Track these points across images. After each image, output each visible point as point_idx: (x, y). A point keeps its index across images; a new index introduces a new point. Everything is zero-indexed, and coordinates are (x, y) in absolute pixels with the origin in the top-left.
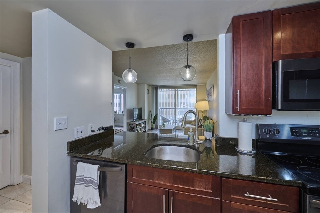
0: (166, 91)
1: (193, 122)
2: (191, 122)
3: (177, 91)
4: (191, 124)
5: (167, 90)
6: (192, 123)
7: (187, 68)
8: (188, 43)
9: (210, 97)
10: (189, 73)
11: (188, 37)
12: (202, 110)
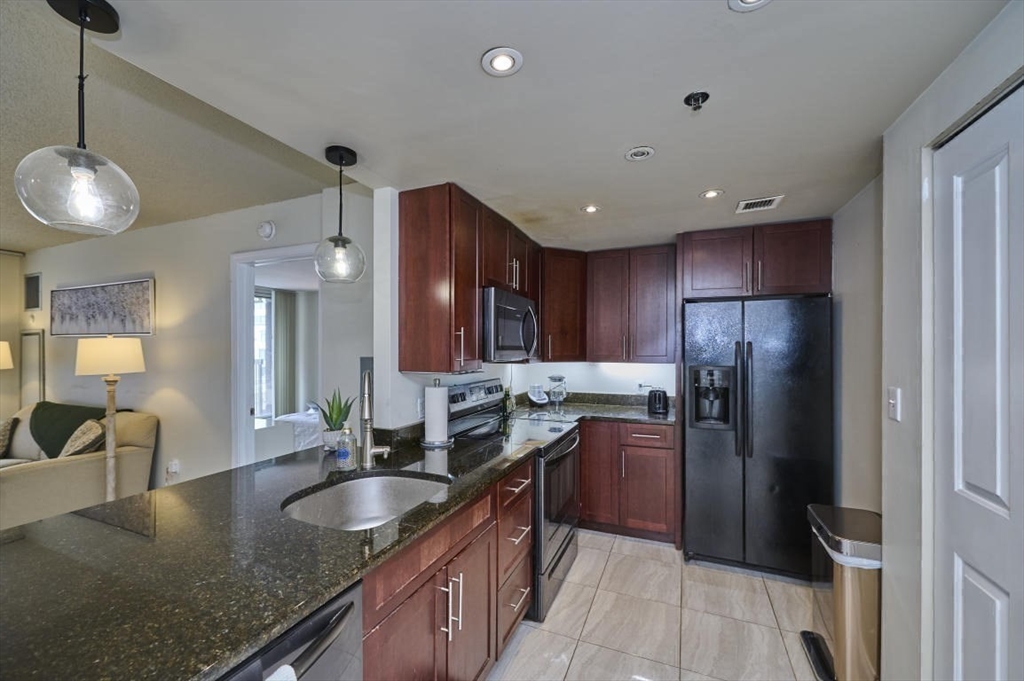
7: (336, 246)
8: (341, 171)
9: (106, 317)
10: (344, 260)
11: (342, 155)
12: (107, 375)
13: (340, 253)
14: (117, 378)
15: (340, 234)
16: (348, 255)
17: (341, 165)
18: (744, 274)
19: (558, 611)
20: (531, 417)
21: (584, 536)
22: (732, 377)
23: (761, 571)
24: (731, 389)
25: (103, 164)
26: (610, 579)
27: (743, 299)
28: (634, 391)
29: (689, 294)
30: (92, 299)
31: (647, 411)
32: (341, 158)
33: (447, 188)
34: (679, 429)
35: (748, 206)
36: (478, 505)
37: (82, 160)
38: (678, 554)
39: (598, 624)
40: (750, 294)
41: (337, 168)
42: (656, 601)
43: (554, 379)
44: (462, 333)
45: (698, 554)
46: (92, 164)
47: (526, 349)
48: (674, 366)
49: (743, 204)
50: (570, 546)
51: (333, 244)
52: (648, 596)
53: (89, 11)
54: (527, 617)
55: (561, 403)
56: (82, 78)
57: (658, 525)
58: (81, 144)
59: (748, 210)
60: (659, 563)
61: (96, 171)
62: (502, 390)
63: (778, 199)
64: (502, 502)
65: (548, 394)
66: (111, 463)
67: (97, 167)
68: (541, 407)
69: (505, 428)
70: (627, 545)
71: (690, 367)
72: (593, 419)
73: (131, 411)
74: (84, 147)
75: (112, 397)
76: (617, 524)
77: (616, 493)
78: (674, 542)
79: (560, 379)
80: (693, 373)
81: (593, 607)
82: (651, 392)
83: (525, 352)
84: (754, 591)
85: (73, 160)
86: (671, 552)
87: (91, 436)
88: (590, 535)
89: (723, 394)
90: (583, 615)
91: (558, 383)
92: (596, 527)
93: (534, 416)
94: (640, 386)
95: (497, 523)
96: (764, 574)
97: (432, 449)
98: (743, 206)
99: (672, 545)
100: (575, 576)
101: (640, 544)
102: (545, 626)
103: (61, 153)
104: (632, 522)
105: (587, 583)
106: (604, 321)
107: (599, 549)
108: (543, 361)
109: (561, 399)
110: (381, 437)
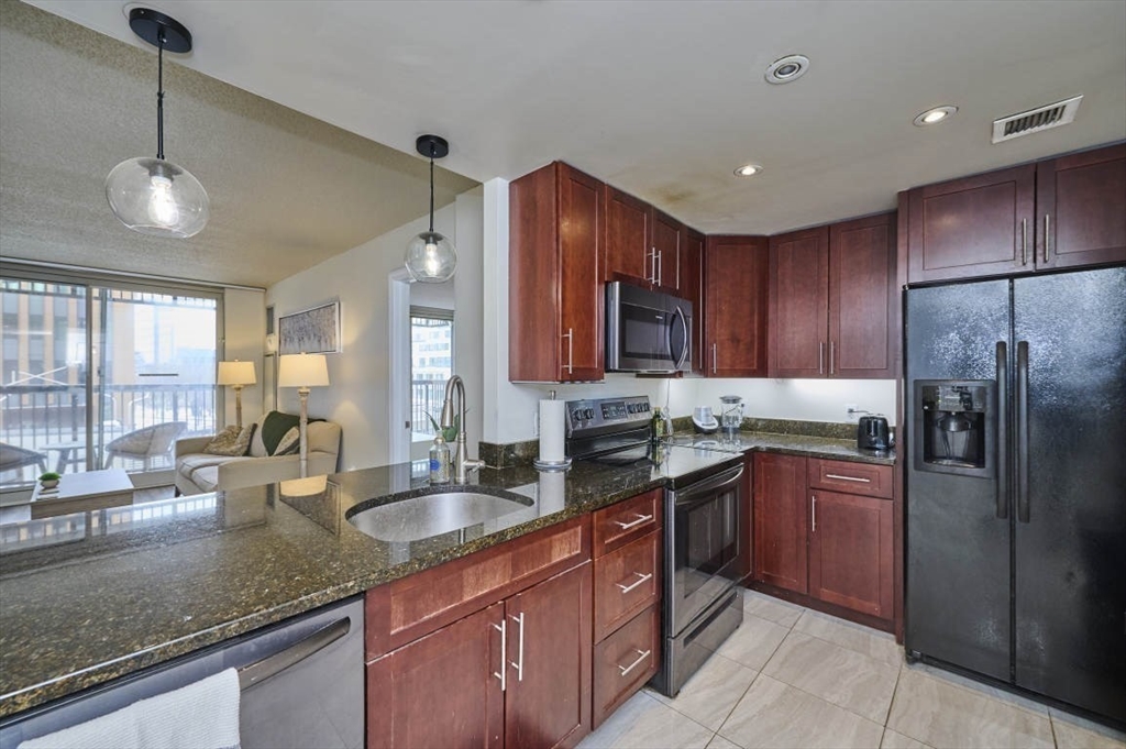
0: (46, 294)
1: (216, 441)
2: (207, 445)
3: (103, 299)
4: (210, 453)
5: (51, 288)
6: (213, 447)
7: (427, 242)
8: (432, 163)
9: (309, 338)
10: (435, 258)
11: (433, 146)
12: (300, 388)
13: (431, 250)
14: (308, 390)
15: (431, 229)
16: (440, 253)
17: (432, 156)
18: (1019, 237)
19: (699, 690)
20: (696, 445)
21: (754, 601)
22: (989, 399)
23: (1048, 705)
24: (989, 412)
25: (178, 173)
26: (782, 664)
27: (1012, 277)
28: (842, 418)
29: (916, 278)
30: (302, 324)
31: (856, 446)
32: (432, 148)
33: (554, 167)
34: (900, 469)
35: (1012, 128)
36: (560, 535)
37: (160, 169)
38: (898, 651)
39: (749, 719)
40: (1030, 267)
41: (429, 160)
42: (844, 709)
43: (726, 400)
44: (570, 335)
45: (928, 657)
46: (170, 173)
47: (673, 359)
48: (893, 383)
49: (1000, 125)
50: (729, 608)
51: (424, 241)
52: (834, 698)
53: (166, 35)
54: (650, 685)
55: (736, 431)
56: (160, 95)
57: (867, 604)
58: (161, 155)
59: (1015, 135)
60: (864, 657)
61: (172, 180)
62: (648, 410)
63: (1072, 104)
64: (603, 538)
65: (719, 419)
66: (304, 463)
67: (174, 176)
68: (710, 433)
69: (654, 457)
70: (821, 625)
71: (916, 381)
72: (770, 451)
73: (324, 420)
74: (163, 158)
75: (306, 407)
76: (805, 593)
77: (804, 552)
78: (894, 633)
79: (735, 401)
80: (920, 391)
81: (747, 695)
82: (862, 419)
83: (672, 362)
84: (1028, 731)
85: (152, 169)
86: (885, 645)
87: (292, 441)
88: (766, 602)
89: (974, 422)
90: (732, 702)
91: (732, 406)
92: (777, 593)
93: (699, 444)
94: (851, 411)
95: (593, 562)
96: (1051, 709)
97: (546, 470)
98: (1003, 128)
99: (892, 636)
100: (731, 650)
101: (840, 626)
102: (676, 704)
103: (143, 164)
104: (827, 594)
105: (748, 662)
106: (794, 325)
107: (776, 622)
108: (706, 376)
109: (737, 425)
110: (487, 451)
